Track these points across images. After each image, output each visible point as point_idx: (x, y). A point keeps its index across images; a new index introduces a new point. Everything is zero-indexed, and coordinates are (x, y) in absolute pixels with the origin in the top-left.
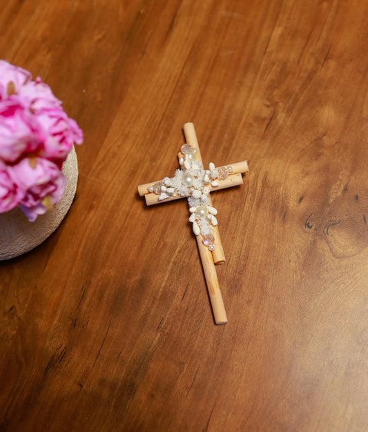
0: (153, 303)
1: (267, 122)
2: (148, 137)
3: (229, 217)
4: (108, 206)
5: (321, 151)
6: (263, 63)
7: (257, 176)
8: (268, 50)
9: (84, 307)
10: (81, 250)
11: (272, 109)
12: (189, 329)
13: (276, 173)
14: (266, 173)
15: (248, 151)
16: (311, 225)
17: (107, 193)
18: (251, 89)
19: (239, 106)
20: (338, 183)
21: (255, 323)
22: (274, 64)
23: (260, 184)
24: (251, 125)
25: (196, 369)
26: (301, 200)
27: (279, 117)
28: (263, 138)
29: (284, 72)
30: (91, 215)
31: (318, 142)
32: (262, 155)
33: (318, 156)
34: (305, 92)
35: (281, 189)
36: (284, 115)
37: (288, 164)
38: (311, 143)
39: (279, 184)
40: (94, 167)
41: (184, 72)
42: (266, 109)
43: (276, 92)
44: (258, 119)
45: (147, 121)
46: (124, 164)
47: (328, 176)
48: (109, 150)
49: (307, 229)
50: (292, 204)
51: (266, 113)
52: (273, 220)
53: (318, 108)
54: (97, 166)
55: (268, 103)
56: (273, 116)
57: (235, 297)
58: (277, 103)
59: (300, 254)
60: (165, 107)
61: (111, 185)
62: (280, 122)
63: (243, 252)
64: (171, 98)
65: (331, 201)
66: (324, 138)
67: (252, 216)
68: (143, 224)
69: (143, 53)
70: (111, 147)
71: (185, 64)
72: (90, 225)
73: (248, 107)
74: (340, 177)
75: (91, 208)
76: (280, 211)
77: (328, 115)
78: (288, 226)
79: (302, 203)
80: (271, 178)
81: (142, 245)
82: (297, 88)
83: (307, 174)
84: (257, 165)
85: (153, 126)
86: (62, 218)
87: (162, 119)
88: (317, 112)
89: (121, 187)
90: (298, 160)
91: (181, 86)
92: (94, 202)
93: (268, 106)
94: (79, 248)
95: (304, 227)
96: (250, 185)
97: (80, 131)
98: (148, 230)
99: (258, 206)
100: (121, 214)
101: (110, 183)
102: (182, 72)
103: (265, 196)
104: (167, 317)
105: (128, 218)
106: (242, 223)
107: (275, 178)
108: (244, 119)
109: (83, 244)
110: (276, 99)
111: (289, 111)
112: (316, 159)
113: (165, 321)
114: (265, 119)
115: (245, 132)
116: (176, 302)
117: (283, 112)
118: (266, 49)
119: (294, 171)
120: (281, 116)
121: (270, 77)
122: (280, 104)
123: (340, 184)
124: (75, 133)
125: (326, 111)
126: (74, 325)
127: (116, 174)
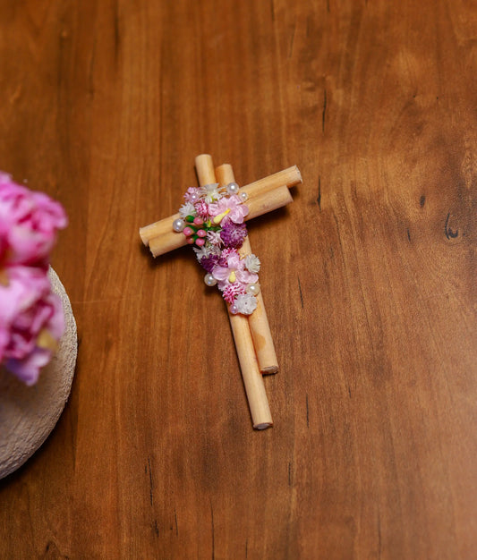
0: (265, 447)
1: (320, 112)
2: (151, 206)
3: (325, 271)
4: (132, 331)
5: (420, 120)
6: (277, 31)
7: (341, 197)
8: (276, 11)
9: (160, 496)
10: (118, 414)
11: (319, 90)
12: (337, 464)
13: (368, 179)
14: (353, 185)
15: (312, 164)
16: (454, 231)
17: (122, 314)
18: (274, 76)
19: (267, 107)
20: (468, 153)
21: (435, 412)
22: (293, 26)
23: (350, 204)
24: (298, 126)
25: (376, 520)
26: (422, 202)
27: (334, 98)
28: (325, 136)
29: (314, 32)
30: (113, 355)
31: (410, 109)
32: (335, 162)
33: (419, 129)
34: (358, 46)
35: (386, 199)
36: (341, 92)
37: (379, 159)
38: (401, 114)
39: (379, 194)
40: (87, 285)
41: (165, 92)
42: (310, 94)
43: (314, 64)
44: (305, 113)
45: (139, 184)
46: (131, 260)
47: (448, 152)
48: (100, 249)
49: (452, 240)
50: (412, 212)
51: (313, 99)
52: (394, 248)
53: (388, 62)
54: (91, 282)
55: (310, 84)
56: (326, 99)
57: (388, 385)
58: (323, 79)
59: (457, 280)
60: (157, 153)
61: (124, 299)
62: (340, 103)
63: (369, 313)
64: (161, 138)
65: (469, 184)
66: (416, 98)
67: (360, 254)
68: (198, 337)
69: (92, 92)
70: (101, 244)
71: (161, 81)
72: (118, 371)
73: (282, 102)
74: (467, 145)
75: (108, 346)
76: (399, 231)
77: (406, 64)
78: (420, 248)
79: (427, 205)
80: (363, 189)
81: (210, 368)
82: (343, 46)
83: (415, 161)
84: (333, 179)
85: (151, 188)
86: (72, 374)
87: (161, 172)
88: (389, 66)
89: (140, 296)
90: (393, 146)
91: (169, 114)
92: (110, 335)
93: (311, 89)
94: (115, 413)
95: (445, 238)
96: (337, 212)
97: (57, 207)
98: (210, 342)
99: (362, 237)
100: (158, 336)
101: (121, 297)
102: (161, 94)
103: (366, 219)
104: (295, 460)
105: (171, 336)
106: (349, 272)
107: (369, 186)
108: (284, 120)
109: (118, 404)
110: (319, 74)
111: (346, 83)
112: (418, 135)
113: (295, 467)
114: (315, 109)
115: (294, 140)
116: (301, 430)
117: (337, 88)
118: (272, 10)
119: (392, 165)
120: (338, 95)
121: (295, 48)
122: (329, 78)
123: (471, 154)
124: (51, 213)
125: (401, 61)
126: (156, 531)
127: (125, 279)
